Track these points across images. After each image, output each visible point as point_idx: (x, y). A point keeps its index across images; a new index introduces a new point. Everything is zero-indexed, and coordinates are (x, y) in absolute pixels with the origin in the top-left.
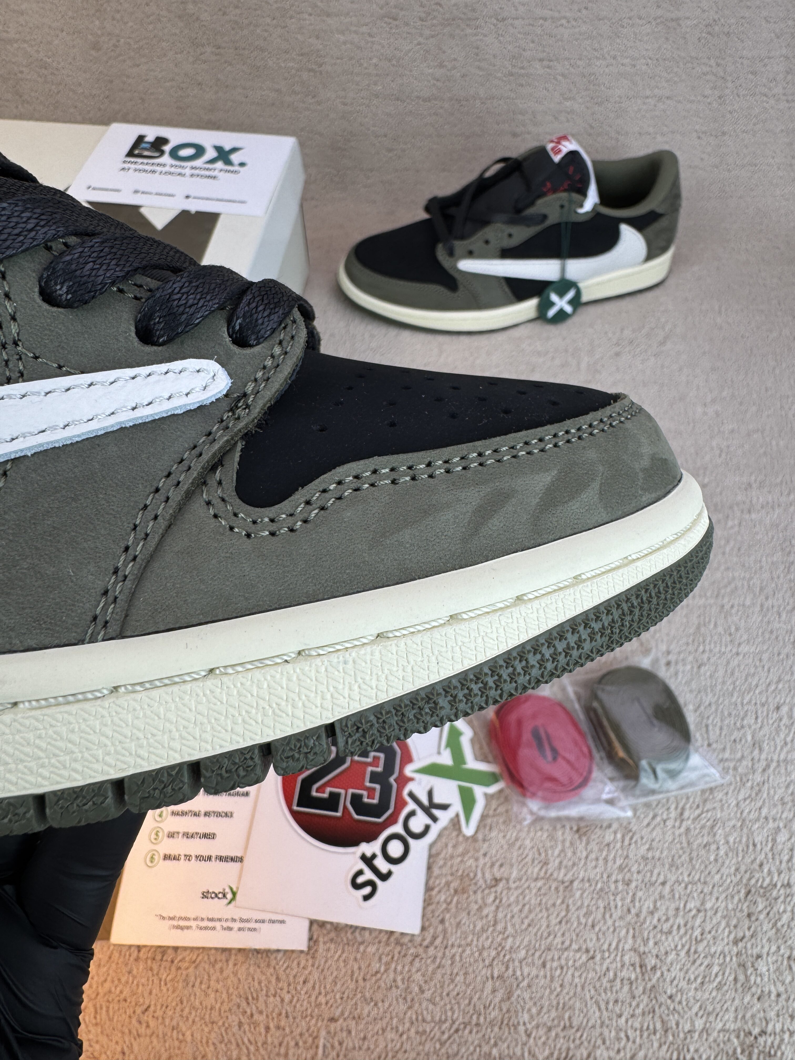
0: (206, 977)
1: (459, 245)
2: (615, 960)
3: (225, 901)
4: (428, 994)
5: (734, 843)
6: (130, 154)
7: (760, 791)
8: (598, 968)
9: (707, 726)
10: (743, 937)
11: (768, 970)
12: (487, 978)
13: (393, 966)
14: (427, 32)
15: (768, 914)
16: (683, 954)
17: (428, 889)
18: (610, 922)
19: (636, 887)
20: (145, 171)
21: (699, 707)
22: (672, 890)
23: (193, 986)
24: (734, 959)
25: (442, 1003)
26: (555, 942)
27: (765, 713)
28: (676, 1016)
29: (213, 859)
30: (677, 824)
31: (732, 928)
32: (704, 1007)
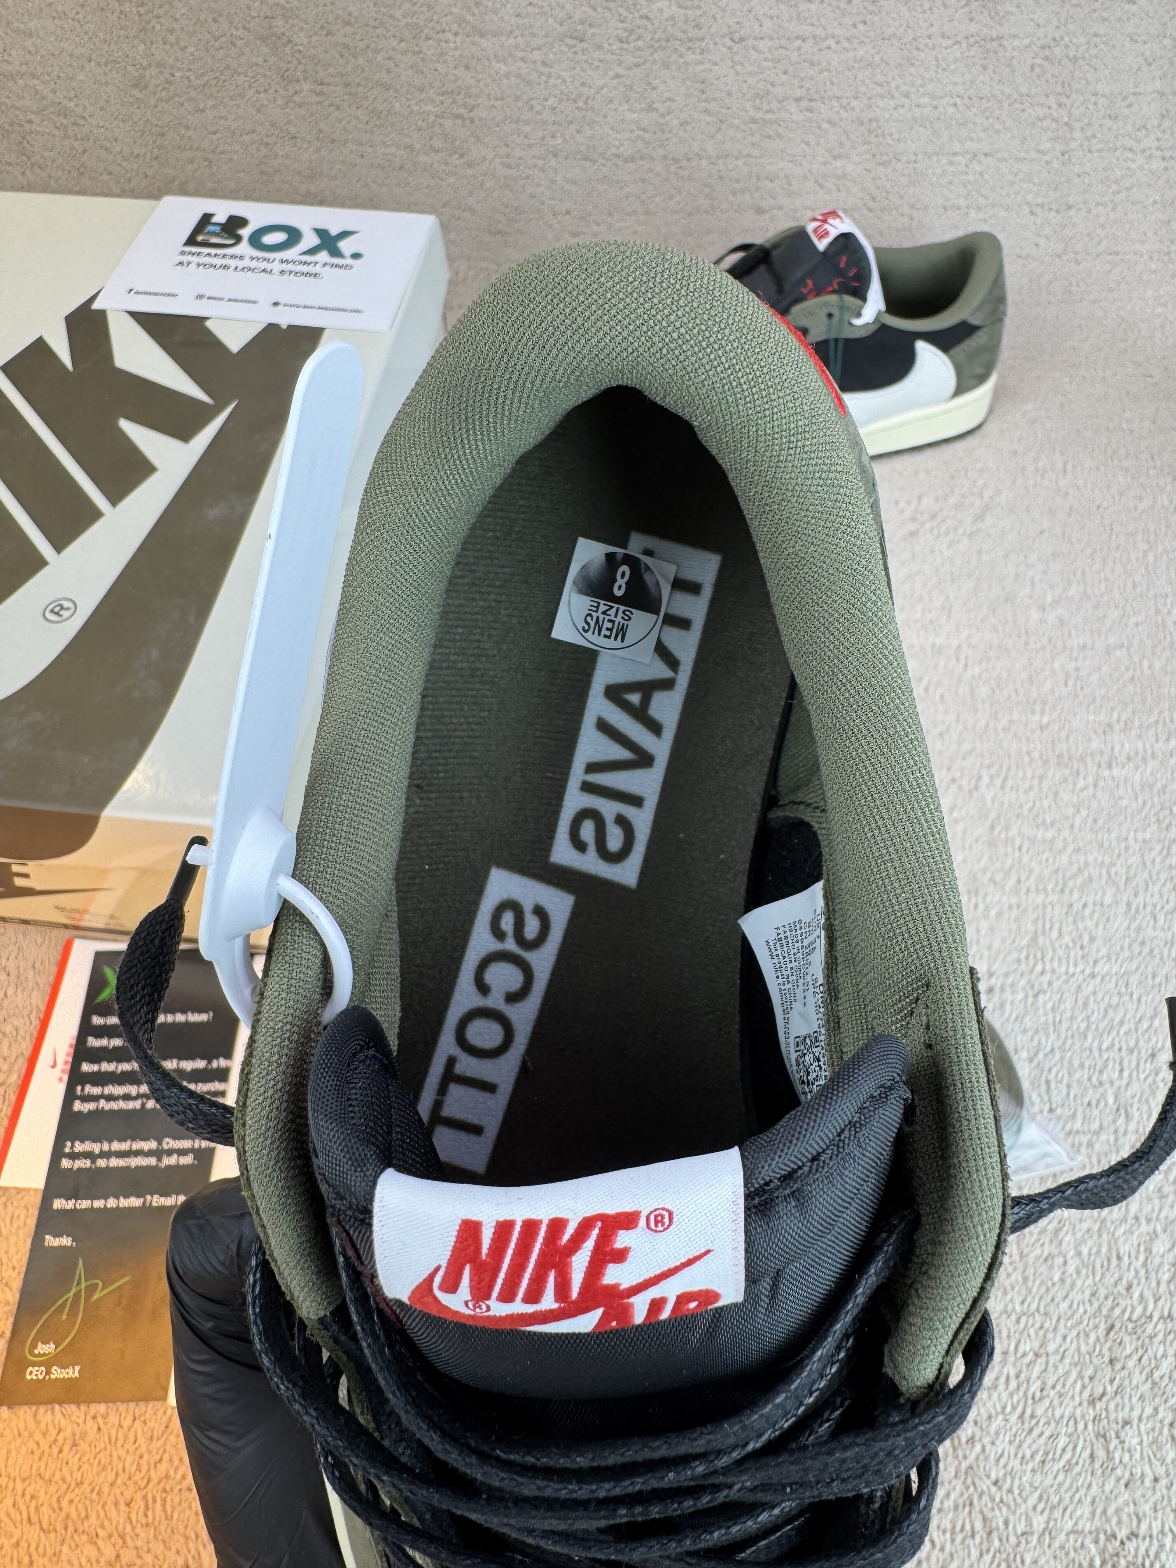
6: (191, 241)
9: (1048, 1082)
10: (1103, 1395)
11: (1141, 1443)
14: (629, 59)
15: (1140, 1360)
16: (1014, 1418)
20: (213, 266)
21: (1036, 1054)
24: (1090, 1427)
28: (1004, 1510)
31: (1086, 1380)
32: (1045, 1497)
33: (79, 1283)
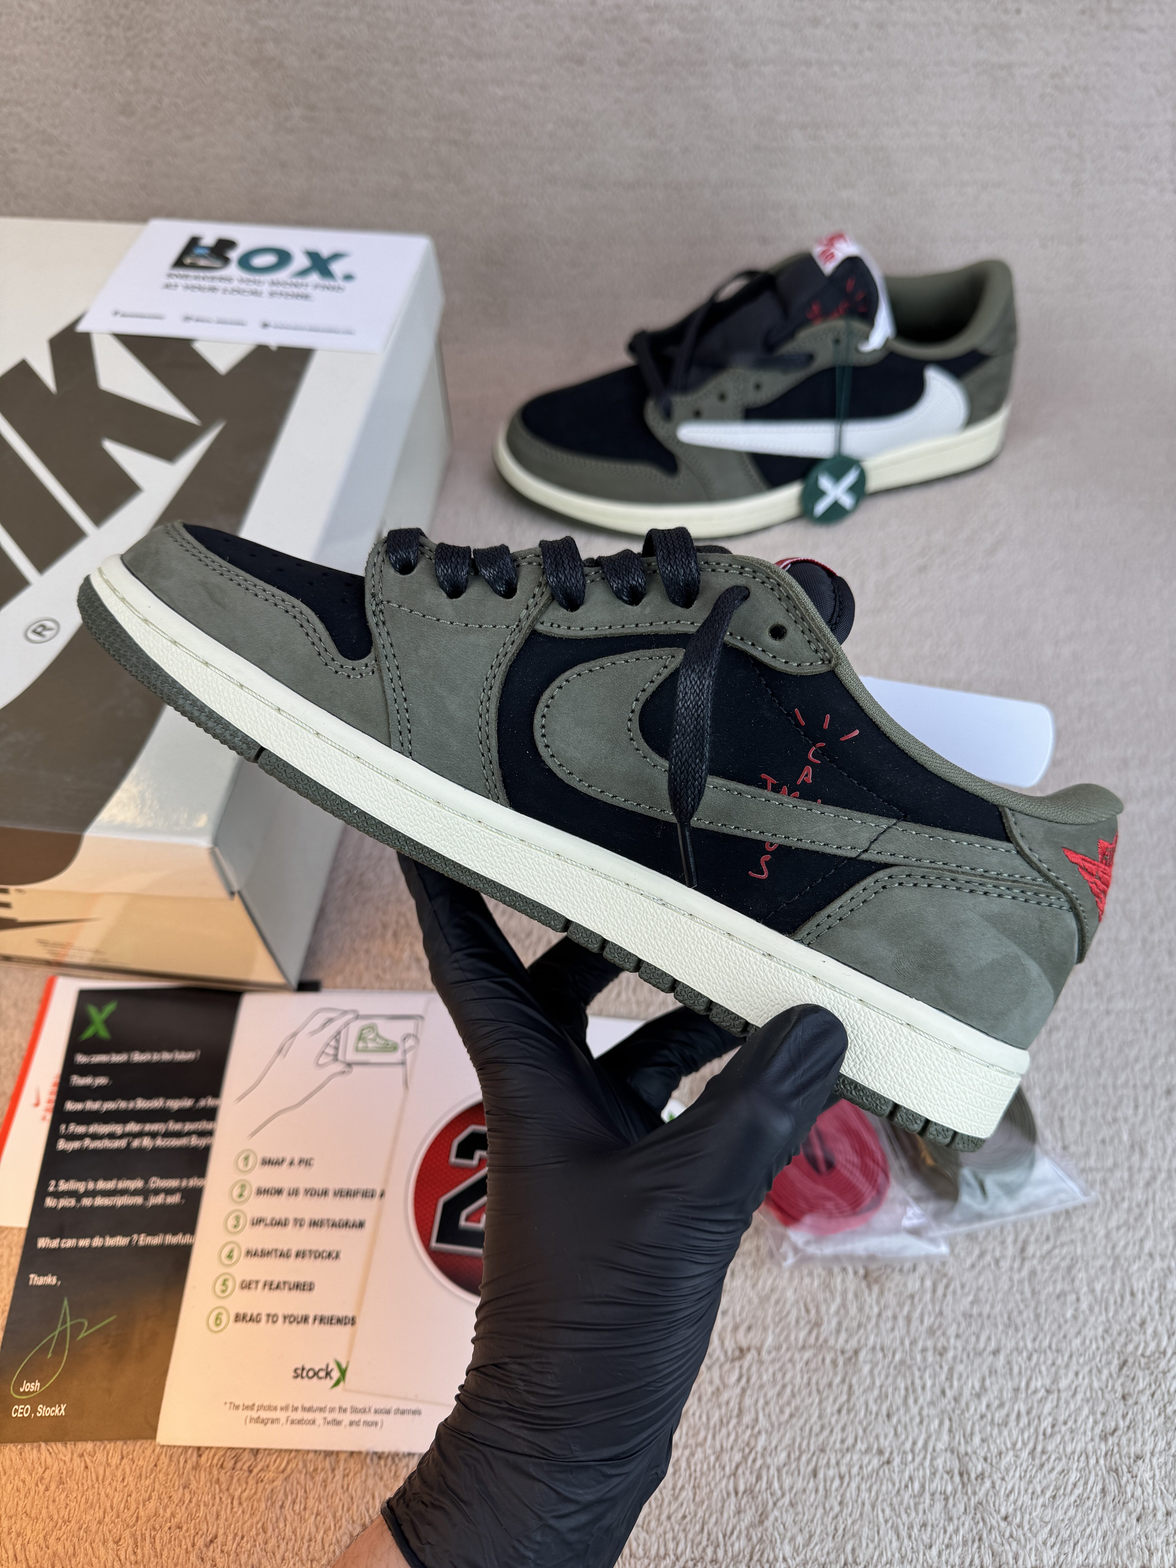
0: (301, 1493)
1: (680, 402)
2: (922, 1464)
3: (330, 1383)
5: (1103, 1291)
6: (179, 263)
7: (1141, 1214)
8: (896, 1477)
9: (1061, 1120)
10: (1115, 1430)
11: (1153, 1477)
12: (728, 1494)
14: (629, 83)
15: (1153, 1395)
16: (1024, 1455)
18: (915, 1410)
19: (955, 1358)
20: (200, 288)
21: (1049, 1091)
22: (1009, 1363)
23: (282, 1507)
24: (1102, 1461)
25: (660, 1530)
26: (832, 1440)
27: (1149, 1100)
28: (1014, 1544)
29: (311, 1320)
30: (1016, 1265)
31: (1099, 1416)
32: (1055, 1531)
33: (64, 1322)
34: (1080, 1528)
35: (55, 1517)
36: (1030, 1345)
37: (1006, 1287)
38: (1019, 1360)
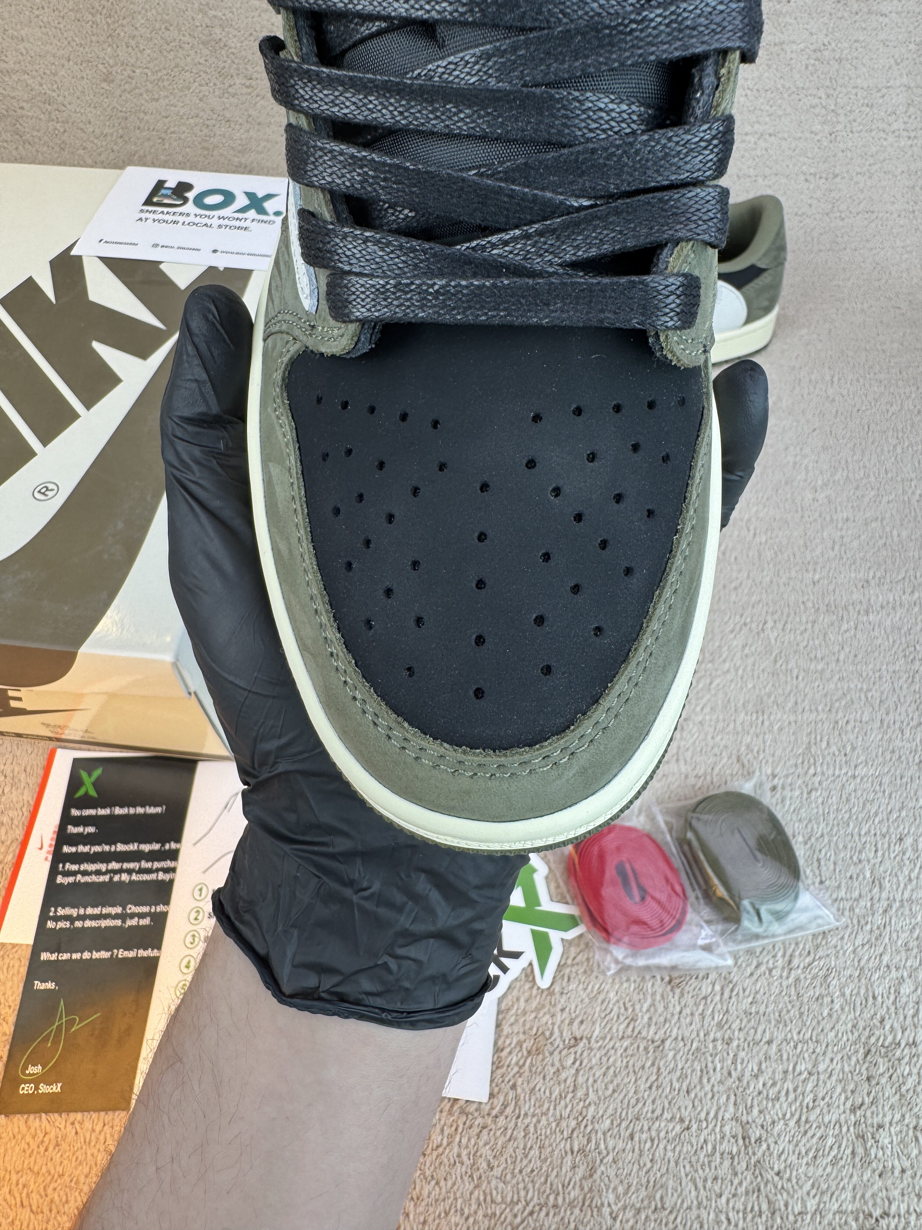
2: (713, 1130)
4: (497, 1172)
5: (851, 995)
6: (149, 202)
7: (880, 935)
8: (693, 1140)
9: (818, 860)
10: (862, 1104)
11: (891, 1143)
12: (566, 1153)
13: (457, 1139)
15: (891, 1077)
16: (792, 1123)
17: (498, 1050)
18: (708, 1087)
19: (738, 1046)
20: (165, 221)
21: (810, 838)
22: (780, 1050)
24: (852, 1129)
25: (514, 1181)
26: (645, 1110)
27: (886, 846)
28: (785, 1194)
30: (785, 974)
31: (849, 1094)
32: (816, 1185)
33: (61, 1018)
34: (835, 1182)
35: (52, 1172)
36: (796, 1038)
37: (777, 992)
38: (787, 1049)
